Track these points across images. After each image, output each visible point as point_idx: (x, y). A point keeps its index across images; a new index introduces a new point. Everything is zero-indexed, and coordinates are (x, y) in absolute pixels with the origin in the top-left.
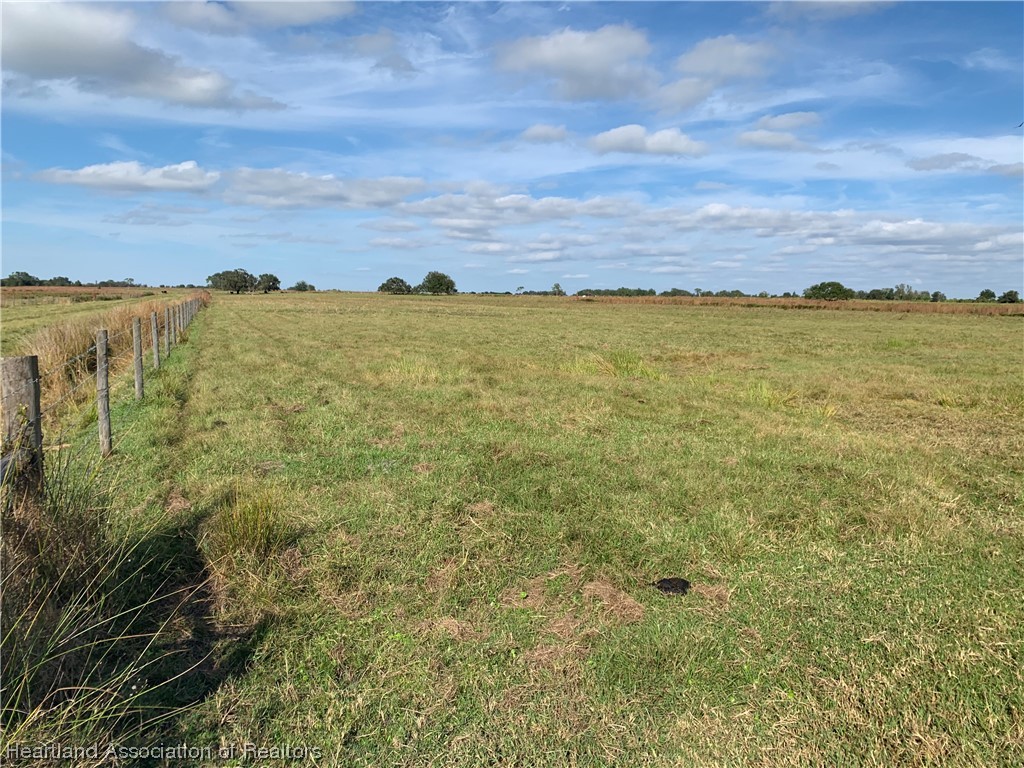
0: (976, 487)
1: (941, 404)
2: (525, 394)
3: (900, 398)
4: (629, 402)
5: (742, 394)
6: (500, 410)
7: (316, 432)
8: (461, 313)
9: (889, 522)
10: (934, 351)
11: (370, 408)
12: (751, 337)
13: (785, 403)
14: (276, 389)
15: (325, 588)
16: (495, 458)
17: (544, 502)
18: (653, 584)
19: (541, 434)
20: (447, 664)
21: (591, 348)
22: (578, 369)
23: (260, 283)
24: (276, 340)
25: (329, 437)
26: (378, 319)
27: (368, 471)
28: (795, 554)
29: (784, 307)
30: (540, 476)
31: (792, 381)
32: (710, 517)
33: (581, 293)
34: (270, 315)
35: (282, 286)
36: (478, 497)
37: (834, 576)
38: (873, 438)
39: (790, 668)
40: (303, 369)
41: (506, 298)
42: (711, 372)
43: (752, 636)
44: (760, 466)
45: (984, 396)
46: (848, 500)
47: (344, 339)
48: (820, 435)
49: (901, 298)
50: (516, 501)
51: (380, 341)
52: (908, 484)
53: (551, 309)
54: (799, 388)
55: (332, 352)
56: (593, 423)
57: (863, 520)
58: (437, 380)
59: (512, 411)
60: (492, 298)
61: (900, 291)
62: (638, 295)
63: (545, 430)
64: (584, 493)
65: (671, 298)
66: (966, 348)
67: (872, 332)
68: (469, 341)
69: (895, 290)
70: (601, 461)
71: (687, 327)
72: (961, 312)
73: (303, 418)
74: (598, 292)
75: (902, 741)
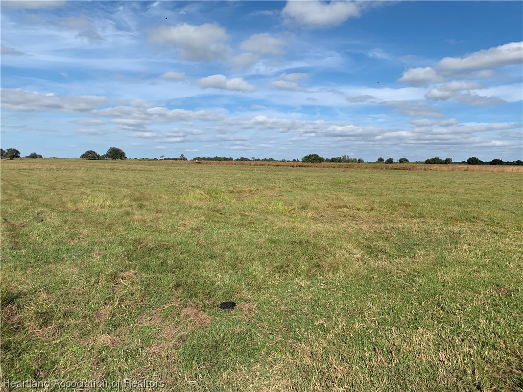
0: (370, 247)
1: (358, 210)
2: (160, 212)
3: (341, 208)
4: (215, 214)
5: (270, 208)
6: (144, 221)
7: (34, 237)
8: (128, 170)
9: (330, 266)
10: (357, 186)
11: (69, 223)
12: (276, 181)
13: (289, 212)
14: (11, 214)
15: (31, 326)
16: (139, 247)
17: (164, 268)
18: (218, 306)
19: (166, 233)
20: (103, 361)
21: (198, 187)
22: (190, 198)
23: (7, 154)
24: (15, 186)
25: (41, 240)
26: (79, 174)
27: (64, 258)
28: (287, 284)
29: (293, 166)
30: (162, 255)
31: (293, 201)
32: (248, 269)
33: (195, 159)
34: (13, 172)
35: (21, 156)
36: (127, 268)
37: (304, 294)
38: (327, 226)
39: (281, 341)
40: (29, 202)
41: (154, 161)
42: (256, 198)
43: (264, 327)
44: (275, 242)
45: (376, 206)
46: (313, 257)
47: (57, 185)
48: (304, 226)
49: (345, 161)
50: (148, 269)
51: (79, 185)
52: (340, 248)
53: (179, 167)
54: (296, 204)
55: (49, 192)
56: (195, 225)
57: (319, 266)
58: (110, 206)
59: (151, 221)
60: (147, 161)
61: (344, 158)
62: (224, 160)
63: (169, 230)
64: (185, 262)
65: (241, 162)
66: (371, 184)
67: (331, 177)
68: (131, 185)
69: (342, 158)
70: (197, 245)
71: (247, 176)
72: (370, 168)
73: (26, 230)
74: (204, 159)
75: (328, 370)
